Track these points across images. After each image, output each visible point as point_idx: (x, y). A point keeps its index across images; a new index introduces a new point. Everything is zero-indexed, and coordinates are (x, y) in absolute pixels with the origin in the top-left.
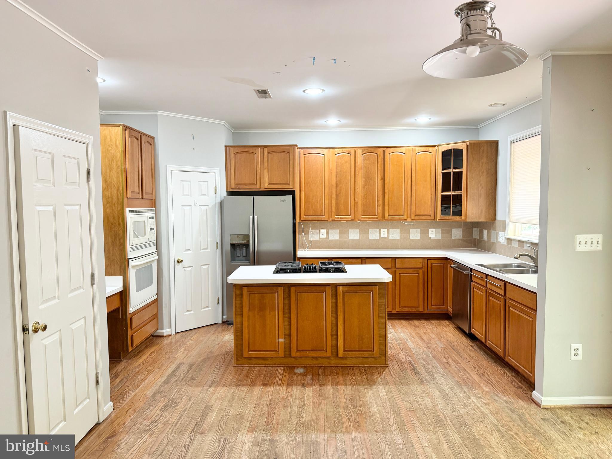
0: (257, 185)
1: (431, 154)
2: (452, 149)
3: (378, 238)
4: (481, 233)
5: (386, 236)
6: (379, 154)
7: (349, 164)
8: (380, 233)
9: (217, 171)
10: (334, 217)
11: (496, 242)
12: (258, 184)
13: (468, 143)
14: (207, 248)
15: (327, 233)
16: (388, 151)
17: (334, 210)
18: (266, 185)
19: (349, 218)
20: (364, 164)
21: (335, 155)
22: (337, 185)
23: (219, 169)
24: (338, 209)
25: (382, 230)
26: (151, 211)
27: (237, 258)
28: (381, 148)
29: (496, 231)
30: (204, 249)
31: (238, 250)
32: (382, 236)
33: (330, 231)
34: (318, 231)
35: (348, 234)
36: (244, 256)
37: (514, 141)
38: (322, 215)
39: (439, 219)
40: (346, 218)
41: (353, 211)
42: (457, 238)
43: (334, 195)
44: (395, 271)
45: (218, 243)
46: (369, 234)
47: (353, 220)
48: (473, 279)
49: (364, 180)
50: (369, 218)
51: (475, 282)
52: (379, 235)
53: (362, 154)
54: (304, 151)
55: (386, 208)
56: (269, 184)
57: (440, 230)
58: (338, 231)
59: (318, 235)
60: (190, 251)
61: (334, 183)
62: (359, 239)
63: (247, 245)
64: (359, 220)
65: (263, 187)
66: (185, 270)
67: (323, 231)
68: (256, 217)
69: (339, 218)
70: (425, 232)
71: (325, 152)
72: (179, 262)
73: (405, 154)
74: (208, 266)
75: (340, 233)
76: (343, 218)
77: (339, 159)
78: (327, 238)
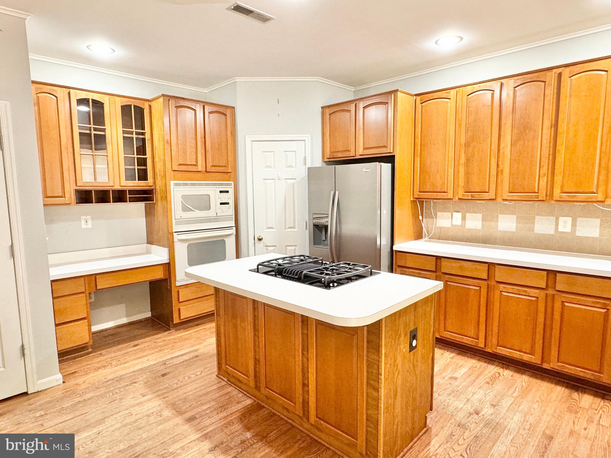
0: (351, 151)
3: (552, 232)
5: (568, 229)
6: (547, 81)
7: (490, 107)
8: (557, 225)
9: (307, 138)
10: (461, 193)
12: (353, 150)
14: (293, 228)
15: (464, 218)
16: (567, 73)
17: (462, 183)
18: (361, 151)
19: (486, 196)
20: (518, 104)
21: (468, 95)
22: (467, 145)
23: (309, 135)
24: (468, 181)
25: (561, 219)
26: (229, 185)
27: (322, 242)
28: (554, 70)
30: (290, 228)
31: (323, 233)
32: (561, 229)
33: (468, 215)
34: (450, 214)
35: (497, 221)
38: (443, 191)
40: (483, 196)
41: (493, 186)
43: (463, 160)
44: (553, 296)
45: (307, 222)
46: (534, 224)
47: (493, 199)
49: (515, 131)
50: (520, 196)
52: (553, 227)
53: (515, 88)
54: (421, 98)
55: (558, 179)
56: (364, 150)
58: (480, 216)
59: (450, 220)
60: (273, 229)
61: (463, 141)
62: (515, 231)
63: (326, 227)
64: (504, 200)
65: (358, 153)
66: (267, 249)
67: (458, 215)
68: (337, 193)
69: (468, 196)
71: (453, 93)
72: (260, 240)
73: (604, 71)
74: (294, 248)
75: (484, 220)
76: (475, 196)
77: (473, 102)
78: (463, 225)
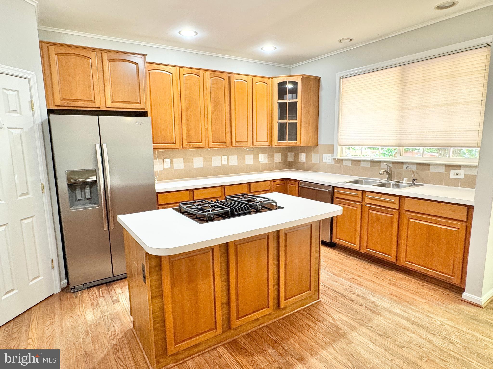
0: (95, 102)
1: (266, 85)
2: (287, 81)
3: (220, 165)
4: (296, 156)
5: (226, 163)
6: (225, 79)
7: (198, 87)
8: (221, 160)
9: (31, 75)
10: (185, 144)
11: (319, 162)
12: (97, 100)
13: (302, 77)
14: (27, 194)
15: (172, 162)
16: (234, 77)
17: (185, 136)
18: (109, 104)
19: (200, 145)
20: (213, 88)
21: (184, 75)
23: (33, 73)
24: (189, 136)
25: (223, 157)
28: (226, 74)
29: (318, 153)
31: (78, 192)
32: (224, 163)
33: (174, 160)
34: (163, 160)
35: (193, 162)
36: (88, 199)
37: (344, 77)
38: (172, 142)
39: (275, 145)
40: (198, 145)
41: (203, 138)
42: (278, 161)
43: (184, 121)
45: (44, 184)
46: (211, 161)
47: (203, 147)
48: (336, 195)
49: (213, 105)
50: (219, 145)
51: (337, 198)
52: (220, 162)
53: (210, 78)
55: (234, 134)
56: (112, 102)
57: (267, 155)
58: (182, 159)
59: (162, 165)
60: (1, 200)
61: (183, 106)
62: (203, 167)
63: (92, 184)
64: (208, 147)
65: (104, 105)
67: (168, 160)
68: (104, 146)
69: (190, 145)
70: (256, 157)
71: (173, 70)
73: (247, 82)
74: (32, 220)
75: (184, 162)
76: (194, 145)
77: (188, 80)
78: (172, 168)
